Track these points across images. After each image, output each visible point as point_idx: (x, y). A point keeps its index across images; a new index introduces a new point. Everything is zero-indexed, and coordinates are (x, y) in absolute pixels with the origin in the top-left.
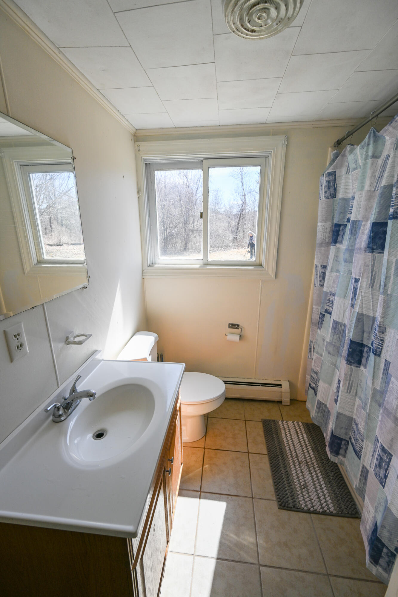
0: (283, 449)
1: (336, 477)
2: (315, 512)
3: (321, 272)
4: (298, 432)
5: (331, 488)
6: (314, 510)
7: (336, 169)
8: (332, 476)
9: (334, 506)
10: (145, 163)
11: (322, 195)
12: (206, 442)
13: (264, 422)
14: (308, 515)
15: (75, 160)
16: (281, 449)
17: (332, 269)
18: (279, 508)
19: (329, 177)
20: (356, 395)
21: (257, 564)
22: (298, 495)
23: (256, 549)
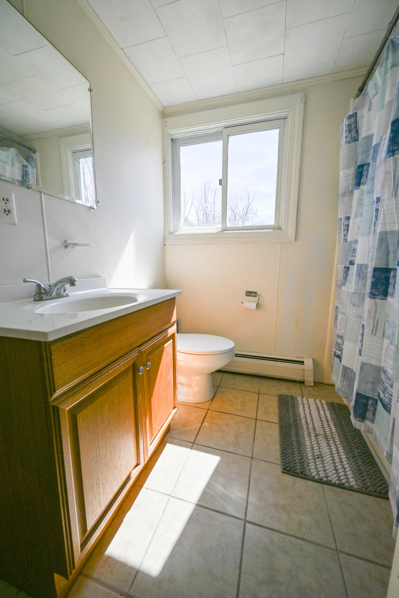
0: (297, 421)
1: (363, 454)
2: (329, 483)
3: (345, 225)
4: (320, 409)
5: (354, 464)
6: (328, 481)
7: (357, 110)
8: (358, 453)
9: (356, 481)
10: (171, 139)
11: (344, 139)
12: (211, 405)
13: (280, 396)
14: (319, 485)
15: (91, 92)
16: (296, 420)
17: (355, 215)
18: (282, 472)
19: (350, 120)
20: (383, 336)
21: (243, 520)
22: (309, 464)
23: (245, 505)
